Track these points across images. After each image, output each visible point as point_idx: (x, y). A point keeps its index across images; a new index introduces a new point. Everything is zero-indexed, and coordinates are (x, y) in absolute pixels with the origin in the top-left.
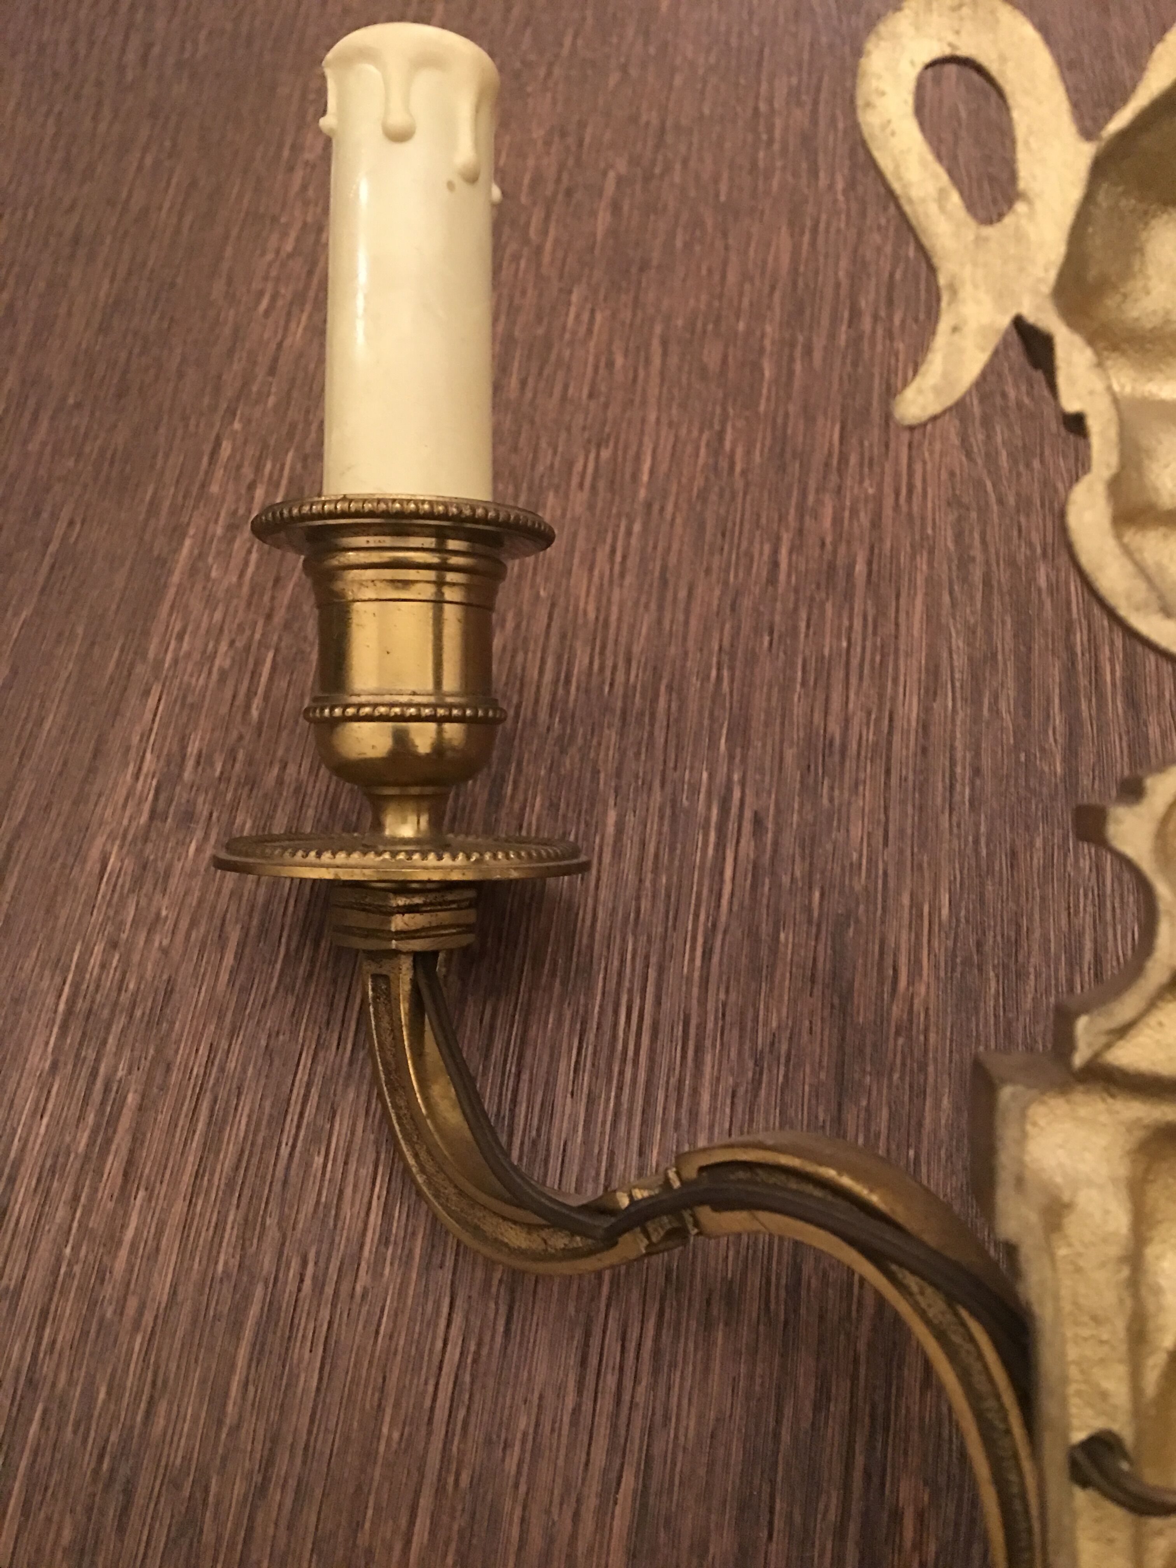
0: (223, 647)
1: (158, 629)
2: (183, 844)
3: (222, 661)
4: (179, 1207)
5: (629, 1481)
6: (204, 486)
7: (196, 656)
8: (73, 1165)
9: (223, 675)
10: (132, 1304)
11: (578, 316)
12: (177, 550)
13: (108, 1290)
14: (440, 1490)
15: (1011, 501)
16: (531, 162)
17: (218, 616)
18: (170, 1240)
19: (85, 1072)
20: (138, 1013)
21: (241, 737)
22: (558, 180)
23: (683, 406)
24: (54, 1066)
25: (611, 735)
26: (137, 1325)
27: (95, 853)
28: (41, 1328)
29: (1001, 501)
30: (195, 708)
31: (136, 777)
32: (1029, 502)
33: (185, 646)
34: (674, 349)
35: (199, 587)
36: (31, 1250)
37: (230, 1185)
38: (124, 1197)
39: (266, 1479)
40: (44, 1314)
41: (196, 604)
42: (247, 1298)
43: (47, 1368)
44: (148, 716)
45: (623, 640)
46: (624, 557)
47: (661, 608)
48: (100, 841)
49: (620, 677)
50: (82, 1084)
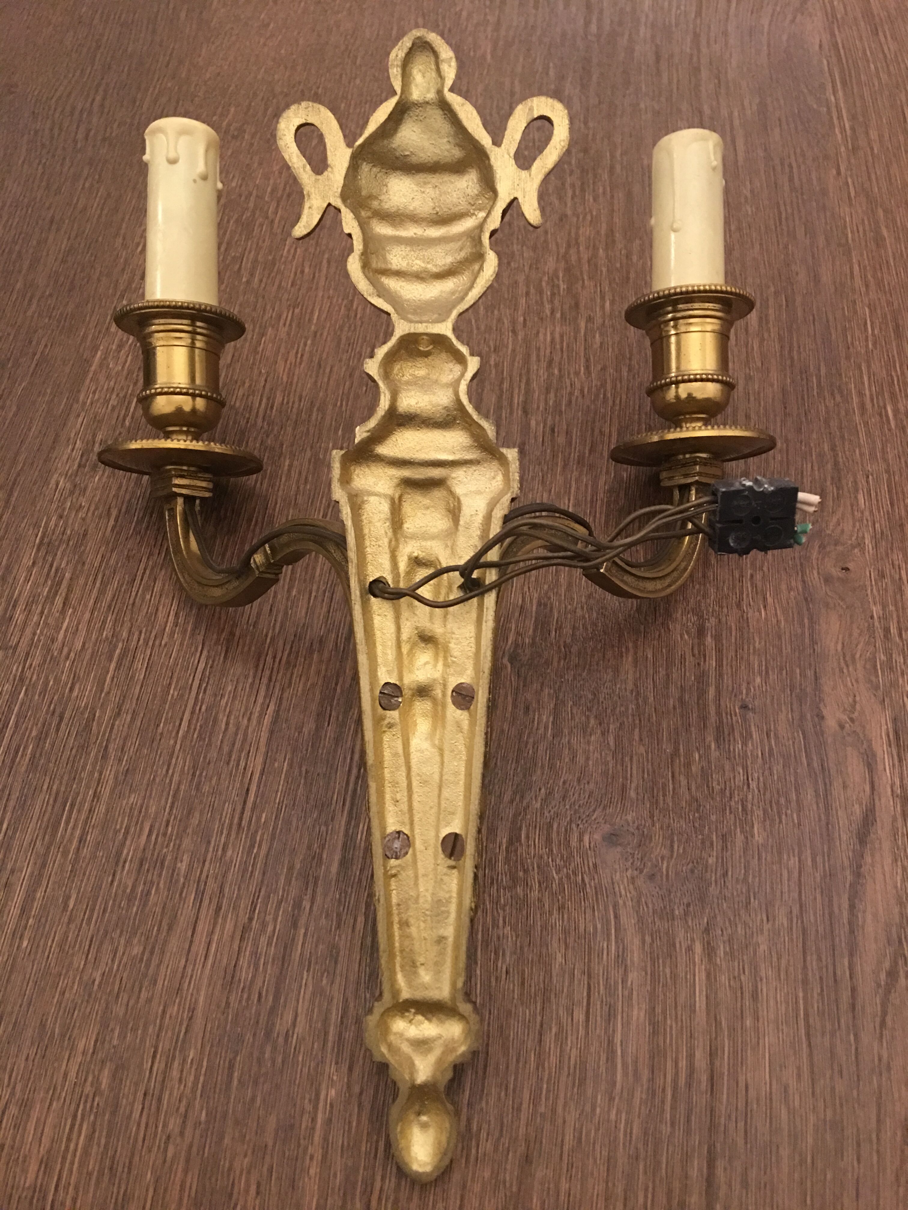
0: (114, 396)
1: (84, 389)
2: (93, 477)
3: (113, 402)
4: (87, 615)
5: (272, 707)
6: (107, 329)
7: (102, 400)
8: (42, 599)
9: (114, 408)
10: (66, 650)
11: (289, 251)
12: (94, 356)
13: (55, 645)
14: (193, 713)
15: (483, 328)
16: (271, 182)
17: (112, 383)
18: (83, 627)
19: (47, 566)
20: (71, 543)
21: (120, 434)
22: (284, 189)
23: (335, 289)
24: (34, 563)
25: (289, 429)
26: (67, 658)
27: (53, 482)
28: (26, 661)
29: (478, 328)
30: (100, 422)
31: (73, 450)
32: (491, 328)
33: (96, 397)
34: (333, 265)
35: (104, 371)
36: (23, 630)
37: (109, 607)
38: (63, 612)
39: (120, 710)
40: (28, 654)
41: (102, 378)
42: (116, 647)
43: (28, 674)
44: (78, 425)
45: (298, 390)
46: (302, 355)
47: (317, 376)
48: (56, 476)
49: (296, 405)
50: (46, 570)
